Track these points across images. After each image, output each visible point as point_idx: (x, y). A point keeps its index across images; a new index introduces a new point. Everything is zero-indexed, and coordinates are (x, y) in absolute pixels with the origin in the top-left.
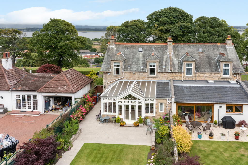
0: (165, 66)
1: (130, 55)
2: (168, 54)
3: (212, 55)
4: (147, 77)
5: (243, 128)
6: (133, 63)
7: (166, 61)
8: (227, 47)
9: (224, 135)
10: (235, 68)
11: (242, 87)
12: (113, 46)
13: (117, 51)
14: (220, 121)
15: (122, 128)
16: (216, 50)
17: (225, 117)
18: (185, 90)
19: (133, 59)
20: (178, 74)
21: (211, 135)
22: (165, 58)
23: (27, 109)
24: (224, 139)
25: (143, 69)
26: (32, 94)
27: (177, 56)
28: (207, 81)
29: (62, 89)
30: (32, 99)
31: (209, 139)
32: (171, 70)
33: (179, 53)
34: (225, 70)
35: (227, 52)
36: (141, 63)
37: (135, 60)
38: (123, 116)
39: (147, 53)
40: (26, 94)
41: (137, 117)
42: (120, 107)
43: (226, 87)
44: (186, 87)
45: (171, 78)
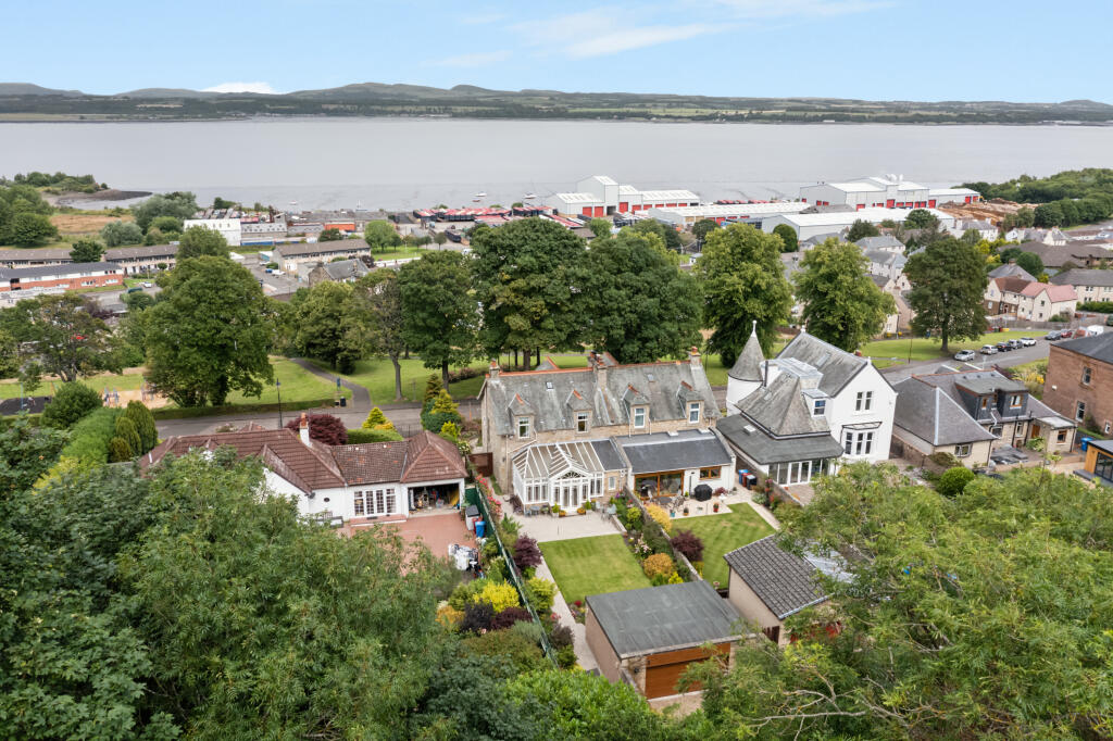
0: (601, 414)
1: (534, 397)
2: (599, 390)
3: (670, 385)
4: (574, 437)
5: (722, 497)
6: (545, 414)
7: (600, 405)
8: (692, 369)
9: (701, 509)
10: (707, 409)
11: (718, 440)
12: (498, 382)
13: (508, 390)
14: (693, 491)
15: (562, 519)
16: (675, 376)
17: (699, 486)
18: (641, 453)
19: (542, 405)
20: (624, 427)
21: (686, 511)
22: (596, 398)
23: (376, 514)
24: (701, 513)
25: (567, 424)
26: (383, 488)
27: (615, 391)
28: (666, 433)
29: (443, 473)
30: (385, 495)
31: (683, 517)
32: (612, 422)
33: (617, 386)
34: (692, 413)
35: (692, 379)
36: (560, 412)
37: (547, 407)
38: (561, 503)
39: (563, 390)
40: (374, 489)
41: (581, 501)
42: (557, 491)
43: (697, 442)
44: (640, 448)
45: (613, 433)
